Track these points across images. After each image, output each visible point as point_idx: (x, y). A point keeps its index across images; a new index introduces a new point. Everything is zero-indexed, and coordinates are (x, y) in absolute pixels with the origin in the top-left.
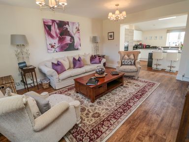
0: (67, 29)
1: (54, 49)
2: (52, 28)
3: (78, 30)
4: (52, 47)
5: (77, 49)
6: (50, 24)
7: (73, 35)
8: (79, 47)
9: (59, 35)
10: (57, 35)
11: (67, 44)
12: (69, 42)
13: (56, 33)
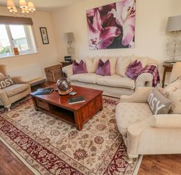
0: (112, 15)
1: (94, 46)
2: (95, 20)
3: (133, 11)
4: (94, 43)
5: (127, 46)
6: (93, 14)
7: (121, 24)
8: (131, 43)
9: (101, 27)
10: (99, 28)
11: (111, 39)
12: (114, 35)
13: (98, 25)
